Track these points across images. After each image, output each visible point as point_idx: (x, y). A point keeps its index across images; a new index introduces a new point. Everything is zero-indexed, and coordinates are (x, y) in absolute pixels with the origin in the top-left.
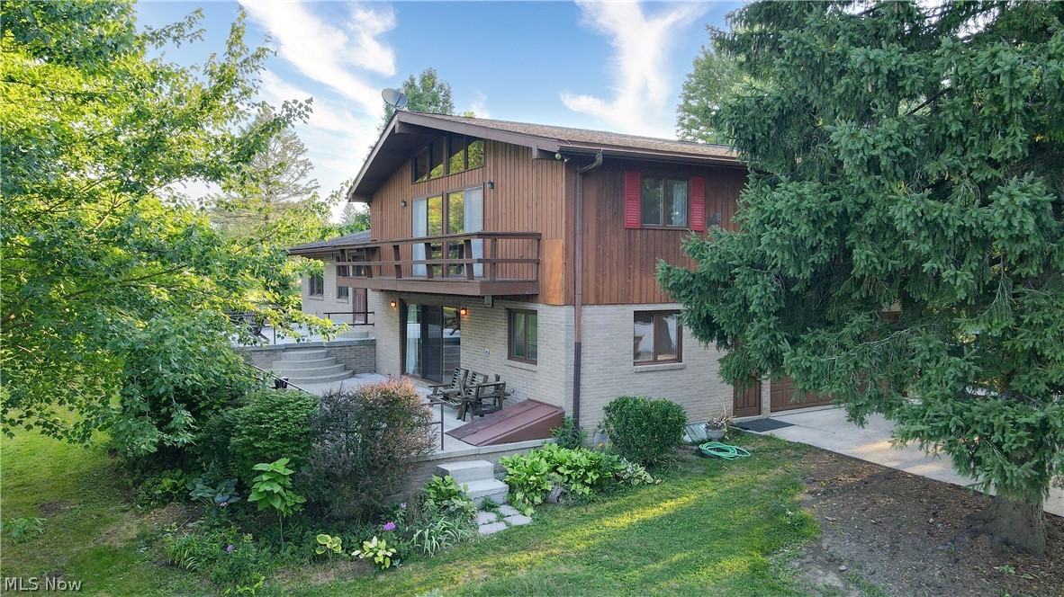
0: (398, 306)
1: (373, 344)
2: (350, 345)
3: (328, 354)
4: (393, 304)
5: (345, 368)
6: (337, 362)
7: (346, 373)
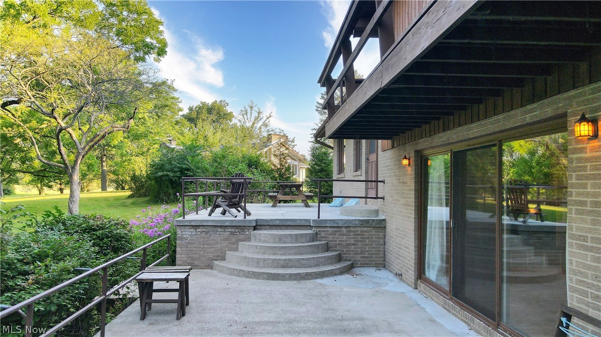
0: (412, 163)
1: (381, 225)
2: (348, 226)
3: (315, 237)
4: (405, 162)
5: (339, 258)
6: (327, 248)
7: (338, 266)
